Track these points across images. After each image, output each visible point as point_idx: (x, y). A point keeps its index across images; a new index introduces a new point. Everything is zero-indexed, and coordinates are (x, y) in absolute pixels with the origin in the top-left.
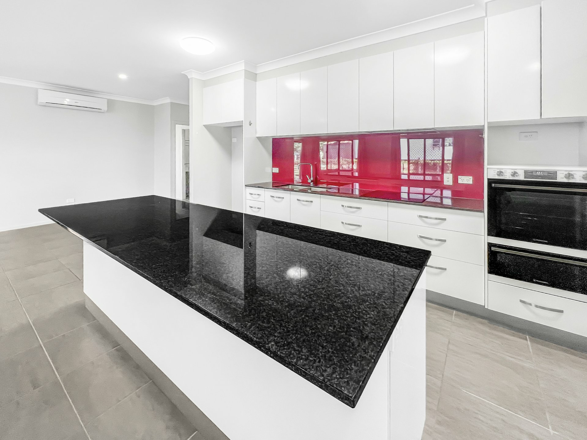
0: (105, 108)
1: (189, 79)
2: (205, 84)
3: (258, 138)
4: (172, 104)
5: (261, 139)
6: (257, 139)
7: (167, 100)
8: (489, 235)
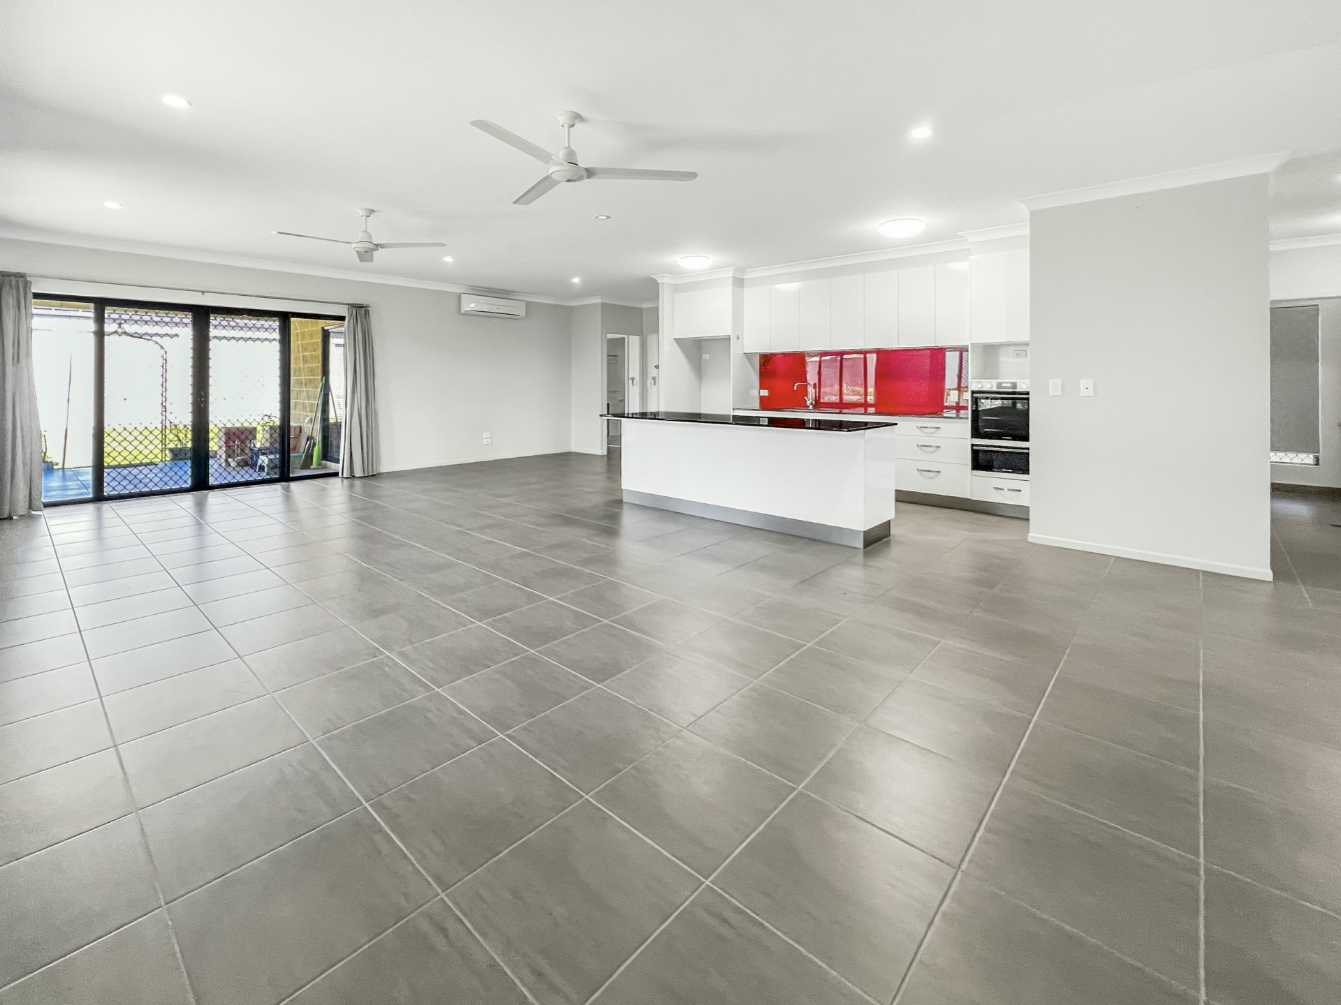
0: (522, 313)
1: (658, 284)
2: (676, 289)
3: (746, 356)
4: (604, 305)
5: (748, 356)
6: (745, 358)
7: (597, 300)
8: (972, 437)
